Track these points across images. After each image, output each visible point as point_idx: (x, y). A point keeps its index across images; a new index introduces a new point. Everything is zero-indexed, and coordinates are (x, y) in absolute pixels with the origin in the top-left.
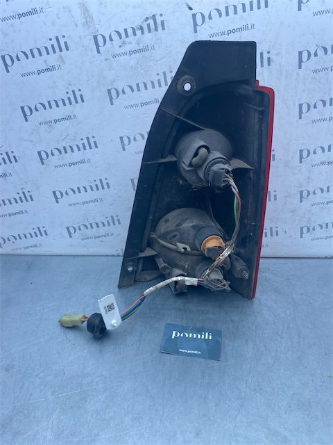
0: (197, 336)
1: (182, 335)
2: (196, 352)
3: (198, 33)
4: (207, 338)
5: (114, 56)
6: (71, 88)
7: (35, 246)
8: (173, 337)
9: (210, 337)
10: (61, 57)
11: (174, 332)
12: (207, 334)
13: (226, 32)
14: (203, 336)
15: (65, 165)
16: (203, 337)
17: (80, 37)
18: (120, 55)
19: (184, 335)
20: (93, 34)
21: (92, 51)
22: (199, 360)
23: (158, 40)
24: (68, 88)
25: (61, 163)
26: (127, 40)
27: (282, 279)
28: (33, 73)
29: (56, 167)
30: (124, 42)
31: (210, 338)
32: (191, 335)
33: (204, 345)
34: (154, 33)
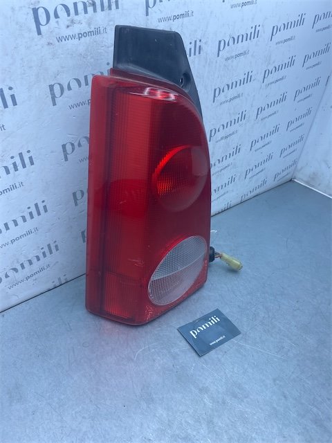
0: (209, 324)
1: (199, 331)
2: (221, 338)
3: (149, 17)
4: (216, 321)
5: (59, 40)
8: (195, 337)
12: (213, 318)
14: (212, 321)
16: (214, 323)
17: (13, 9)
18: (67, 38)
19: (199, 329)
20: (32, 7)
21: (30, 30)
23: (110, 21)
26: (76, 18)
30: (72, 22)
31: (219, 320)
32: (203, 326)
33: (220, 328)
34: (107, 11)
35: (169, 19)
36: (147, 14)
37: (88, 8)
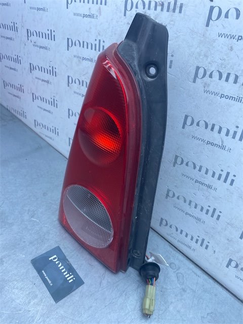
0: (65, 272)
1: (57, 263)
2: (50, 282)
3: (209, 28)
4: (68, 279)
6: (99, 38)
7: (51, 138)
8: (50, 259)
9: (72, 280)
10: (100, 9)
11: (55, 256)
12: (72, 276)
13: (237, 37)
14: (68, 275)
15: (80, 94)
16: (66, 276)
19: (59, 264)
21: (121, 12)
22: (45, 289)
23: (172, 21)
24: (97, 36)
25: (78, 91)
27: (178, 285)
28: (80, 15)
29: (75, 92)
31: (70, 281)
32: (63, 267)
33: (61, 282)
34: (171, 13)
35: (233, 37)
36: (207, 25)
37: (158, 7)
